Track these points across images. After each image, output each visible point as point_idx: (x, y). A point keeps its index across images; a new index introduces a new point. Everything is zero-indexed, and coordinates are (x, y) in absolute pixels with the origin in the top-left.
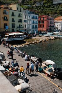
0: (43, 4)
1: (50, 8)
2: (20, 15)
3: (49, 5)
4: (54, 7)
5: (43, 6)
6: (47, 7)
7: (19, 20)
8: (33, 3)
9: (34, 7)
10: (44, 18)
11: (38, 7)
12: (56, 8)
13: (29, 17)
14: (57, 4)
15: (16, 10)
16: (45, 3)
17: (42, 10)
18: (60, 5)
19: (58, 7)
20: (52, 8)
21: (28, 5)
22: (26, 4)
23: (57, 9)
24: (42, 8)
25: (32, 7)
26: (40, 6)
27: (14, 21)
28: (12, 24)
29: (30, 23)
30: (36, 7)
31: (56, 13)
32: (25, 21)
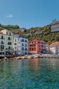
0: (43, 32)
1: (49, 36)
2: (9, 39)
3: (47, 33)
4: (52, 35)
5: (42, 34)
6: (46, 35)
7: (9, 42)
8: (34, 32)
9: (34, 35)
10: (35, 42)
11: (38, 35)
12: (53, 35)
13: (19, 40)
14: (54, 32)
15: (6, 34)
16: (44, 32)
17: (41, 37)
18: (57, 33)
19: (56, 34)
20: (50, 35)
21: (29, 34)
22: (28, 33)
23: (55, 36)
24: (41, 36)
25: (33, 35)
26: (40, 34)
27: (3, 43)
28: (1, 46)
29: (20, 45)
30: (36, 35)
31: (53, 40)
32: (15, 44)
